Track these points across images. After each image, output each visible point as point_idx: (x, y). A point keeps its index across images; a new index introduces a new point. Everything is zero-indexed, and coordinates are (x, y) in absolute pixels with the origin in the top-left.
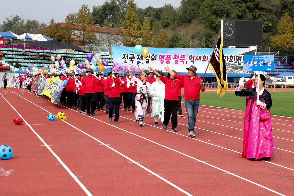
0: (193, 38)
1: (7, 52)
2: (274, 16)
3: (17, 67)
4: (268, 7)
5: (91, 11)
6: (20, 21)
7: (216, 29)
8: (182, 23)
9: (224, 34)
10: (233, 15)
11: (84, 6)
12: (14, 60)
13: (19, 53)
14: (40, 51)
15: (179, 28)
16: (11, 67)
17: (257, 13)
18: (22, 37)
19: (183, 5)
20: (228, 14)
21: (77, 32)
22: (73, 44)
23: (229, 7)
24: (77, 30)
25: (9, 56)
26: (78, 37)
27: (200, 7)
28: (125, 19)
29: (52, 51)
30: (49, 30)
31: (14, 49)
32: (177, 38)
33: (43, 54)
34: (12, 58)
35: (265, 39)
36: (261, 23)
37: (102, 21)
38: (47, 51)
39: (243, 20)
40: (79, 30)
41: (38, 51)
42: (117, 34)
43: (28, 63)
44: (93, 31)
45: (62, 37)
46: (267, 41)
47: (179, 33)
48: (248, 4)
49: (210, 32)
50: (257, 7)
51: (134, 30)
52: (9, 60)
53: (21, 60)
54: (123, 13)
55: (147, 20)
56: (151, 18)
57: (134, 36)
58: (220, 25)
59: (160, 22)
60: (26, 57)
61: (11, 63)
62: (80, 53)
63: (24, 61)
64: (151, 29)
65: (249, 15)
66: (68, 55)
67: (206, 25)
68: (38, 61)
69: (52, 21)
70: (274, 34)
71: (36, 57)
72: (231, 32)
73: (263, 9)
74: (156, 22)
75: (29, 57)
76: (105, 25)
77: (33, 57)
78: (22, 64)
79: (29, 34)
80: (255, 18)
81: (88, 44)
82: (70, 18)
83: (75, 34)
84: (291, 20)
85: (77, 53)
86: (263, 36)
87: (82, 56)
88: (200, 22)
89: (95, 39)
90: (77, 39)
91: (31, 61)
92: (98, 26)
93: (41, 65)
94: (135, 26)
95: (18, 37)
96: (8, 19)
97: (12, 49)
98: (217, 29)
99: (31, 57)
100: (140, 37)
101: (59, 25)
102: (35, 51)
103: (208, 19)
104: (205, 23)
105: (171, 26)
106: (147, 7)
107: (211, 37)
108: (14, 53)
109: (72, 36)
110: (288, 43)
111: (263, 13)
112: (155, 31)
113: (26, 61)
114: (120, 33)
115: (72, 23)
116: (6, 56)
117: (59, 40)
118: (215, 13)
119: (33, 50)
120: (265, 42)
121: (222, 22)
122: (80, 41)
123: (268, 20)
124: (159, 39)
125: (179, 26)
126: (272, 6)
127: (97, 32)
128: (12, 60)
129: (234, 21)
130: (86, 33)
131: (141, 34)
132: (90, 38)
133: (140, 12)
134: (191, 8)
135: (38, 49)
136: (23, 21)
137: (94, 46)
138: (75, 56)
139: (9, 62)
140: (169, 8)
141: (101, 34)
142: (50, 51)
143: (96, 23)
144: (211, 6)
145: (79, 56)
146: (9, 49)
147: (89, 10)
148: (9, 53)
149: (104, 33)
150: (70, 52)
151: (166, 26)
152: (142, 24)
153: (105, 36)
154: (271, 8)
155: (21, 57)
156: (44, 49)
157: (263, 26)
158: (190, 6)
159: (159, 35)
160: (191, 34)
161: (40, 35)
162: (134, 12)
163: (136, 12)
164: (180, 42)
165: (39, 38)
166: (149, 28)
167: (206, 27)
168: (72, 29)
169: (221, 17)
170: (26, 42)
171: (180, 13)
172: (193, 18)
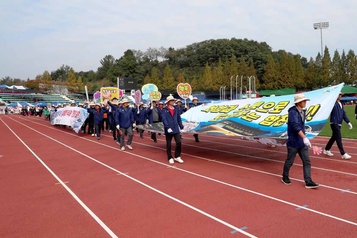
0: (104, 86)
1: (2, 96)
2: (142, 76)
3: (9, 103)
4: (139, 72)
5: (50, 74)
6: (10, 79)
7: (115, 82)
8: (98, 79)
9: (119, 84)
10: (123, 75)
11: (46, 71)
12: (7, 100)
13: (10, 96)
14: (22, 94)
15: (97, 82)
16: (5, 103)
17: (134, 74)
18: (12, 87)
19: (98, 70)
20: (121, 75)
21: (42, 84)
22: (41, 90)
23: (121, 72)
24: (42, 83)
25: (4, 98)
26: (43, 87)
27: (107, 71)
30: (27, 84)
31: (7, 94)
32: (96, 86)
33: (23, 96)
34: (6, 99)
36: (136, 79)
37: (56, 79)
38: (26, 94)
39: (127, 78)
40: (43, 83)
41: (20, 94)
42: (64, 85)
43: (15, 101)
44: (51, 84)
45: (34, 87)
47: (97, 84)
48: (130, 70)
49: (112, 83)
50: (134, 72)
51: (73, 83)
52: (4, 100)
53: (11, 100)
54: (68, 74)
55: (80, 78)
56: (82, 77)
57: (73, 86)
58: (117, 80)
59: (87, 79)
60: (14, 98)
61: (5, 101)
62: (44, 95)
63: (13, 100)
64: (82, 82)
65: (131, 76)
66: (37, 96)
68: (21, 100)
69: (28, 79)
72: (122, 83)
73: (137, 73)
74: (85, 79)
75: (15, 98)
76: (58, 81)
77: (18, 98)
78: (11, 102)
79: (15, 86)
80: (134, 77)
81: (48, 90)
82: (38, 77)
83: (41, 85)
84: (150, 78)
85: (42, 95)
86: (138, 85)
87: (45, 96)
88: (107, 79)
89: (53, 88)
90: (42, 88)
91: (17, 100)
92: (54, 81)
93: (22, 101)
94: (74, 81)
95: (9, 87)
96: (3, 79)
97: (5, 94)
99: (16, 98)
100: (77, 86)
101: (32, 81)
102: (19, 94)
103: (111, 77)
104: (110, 79)
105: (93, 81)
106: (80, 71)
108: (7, 96)
109: (40, 87)
111: (137, 74)
112: (84, 83)
113: (14, 100)
114: (66, 84)
115: (39, 80)
116: (2, 98)
118: (115, 74)
121: (118, 78)
122: (44, 89)
123: (140, 78)
125: (97, 80)
126: (141, 71)
127: (53, 84)
128: (5, 100)
129: (124, 78)
130: (47, 84)
132: (50, 87)
133: (76, 74)
134: (103, 72)
135: (21, 93)
136: (12, 79)
138: (41, 96)
139: (4, 101)
140: (92, 72)
141: (55, 85)
142: (27, 94)
143: (53, 79)
144: (112, 71)
146: (4, 94)
147: (49, 73)
148: (4, 96)
149: (57, 84)
150: (39, 95)
151: (90, 81)
152: (78, 80)
153: (57, 86)
154: (141, 72)
155: (11, 98)
156: (24, 93)
157: (138, 80)
158: (102, 71)
161: (22, 86)
163: (74, 74)
164: (98, 88)
165: (21, 88)
167: (110, 81)
168: (39, 83)
169: (118, 76)
170: (13, 90)
171: (97, 74)
172: (104, 77)
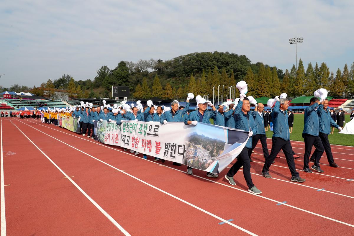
0: (100, 94)
1: (12, 101)
2: (134, 85)
3: (17, 107)
4: (131, 81)
5: (53, 82)
6: (19, 87)
8: (95, 87)
9: (113, 92)
10: (117, 84)
11: (50, 80)
12: (16, 104)
13: (18, 101)
15: (94, 90)
16: (14, 108)
17: (127, 83)
18: (20, 94)
19: (95, 80)
20: (115, 84)
21: (46, 91)
22: (45, 97)
23: (115, 81)
25: (13, 103)
26: (47, 93)
27: (103, 80)
28: (69, 85)
29: (34, 100)
30: (33, 91)
32: (93, 94)
33: (30, 101)
35: (130, 94)
36: (128, 88)
37: (58, 86)
38: (32, 100)
39: (121, 86)
40: (47, 90)
41: (27, 100)
42: (65, 92)
43: (23, 105)
44: (54, 91)
45: (39, 94)
46: (131, 95)
47: (94, 91)
48: (123, 80)
49: (107, 91)
50: (127, 81)
51: (73, 90)
52: (14, 104)
53: (20, 105)
54: (68, 83)
55: (79, 86)
56: (81, 85)
57: (73, 93)
58: (112, 88)
59: (85, 87)
61: (14, 106)
62: (48, 100)
63: (21, 105)
64: (81, 90)
65: (124, 84)
66: (42, 102)
67: (106, 88)
68: (28, 105)
69: (34, 87)
70: (134, 92)
71: (26, 103)
72: (116, 91)
73: (129, 82)
75: (23, 103)
76: (60, 88)
77: (25, 103)
79: (23, 93)
80: (126, 85)
81: (51, 96)
82: (43, 85)
83: (45, 92)
84: (140, 87)
85: (46, 101)
88: (103, 87)
89: (55, 94)
90: (46, 95)
91: (24, 105)
92: (56, 89)
94: (74, 88)
95: (18, 94)
96: (13, 86)
97: (15, 100)
98: (110, 90)
99: (24, 103)
100: (76, 93)
101: (38, 88)
102: (26, 100)
103: (106, 86)
105: (90, 89)
106: (79, 80)
107: (108, 93)
108: (16, 101)
109: (44, 93)
110: (140, 96)
111: (129, 83)
112: (83, 91)
114: (67, 92)
115: (44, 87)
117: (38, 95)
118: (109, 83)
119: (25, 100)
121: (113, 87)
122: (48, 95)
123: (132, 86)
125: (94, 89)
127: (56, 91)
129: (117, 86)
130: (51, 92)
131: (77, 92)
132: (53, 94)
133: (76, 83)
135: (28, 99)
137: (54, 98)
138: (45, 102)
139: (13, 105)
140: (89, 81)
141: (58, 92)
142: (33, 100)
143: (56, 87)
144: (107, 80)
145: (48, 102)
146: (13, 99)
147: (52, 82)
149: (59, 92)
151: (88, 89)
152: (77, 88)
153: (60, 93)
154: (133, 82)
155: (19, 103)
156: (31, 99)
157: (130, 89)
158: (98, 80)
159: (85, 93)
160: (99, 92)
161: (29, 93)
162: (73, 83)
163: (74, 82)
164: (94, 95)
165: (28, 94)
166: (80, 89)
167: (106, 89)
168: (44, 90)
169: (112, 85)
170: (21, 96)
171: (94, 83)
172: (100, 85)
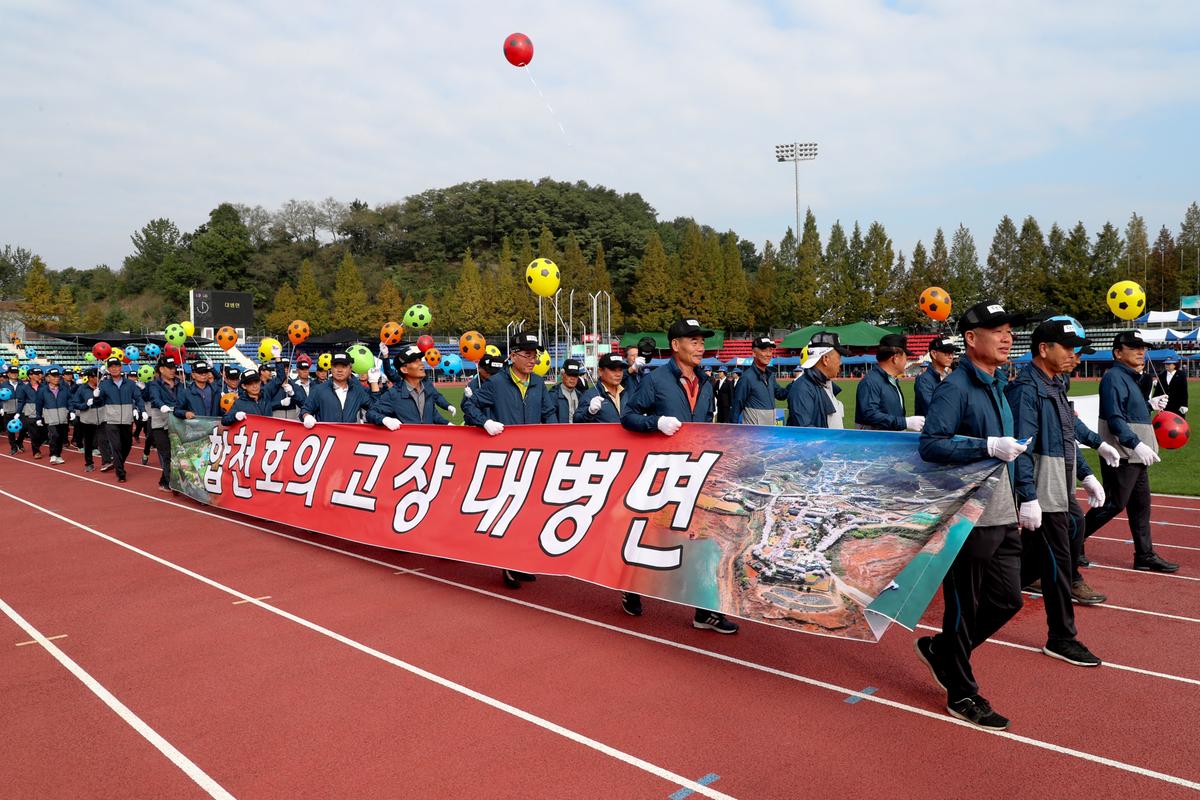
0: (145, 315)
2: (269, 286)
4: (259, 273)
7: (181, 303)
8: (127, 293)
9: (195, 310)
10: (208, 283)
15: (122, 302)
17: (244, 281)
19: (127, 267)
20: (200, 282)
23: (201, 272)
27: (154, 270)
28: (25, 286)
32: (118, 316)
35: (256, 318)
36: (249, 295)
39: (220, 291)
42: (12, 310)
46: (260, 321)
47: (122, 308)
48: (230, 268)
49: (173, 307)
50: (243, 272)
51: (43, 303)
54: (23, 277)
55: (66, 288)
56: (73, 286)
57: (43, 313)
58: (188, 297)
59: (88, 292)
64: (74, 302)
65: (232, 284)
67: (166, 297)
70: (270, 311)
72: (205, 308)
73: (251, 276)
74: (82, 291)
80: (241, 288)
84: (292, 293)
86: (255, 314)
88: (156, 293)
94: (46, 297)
98: (184, 303)
100: (55, 315)
103: (169, 288)
104: (164, 294)
105: (108, 298)
106: (66, 268)
107: (174, 315)
111: (252, 281)
112: (80, 305)
114: (19, 308)
118: (180, 280)
120: (258, 322)
121: (191, 292)
123: (261, 292)
124: (88, 318)
125: (122, 298)
126: (265, 272)
129: (210, 292)
131: (56, 310)
133: (53, 275)
134: (141, 271)
140: (104, 271)
144: (172, 270)
151: (100, 298)
152: (58, 295)
154: (265, 275)
157: (254, 299)
158: (138, 268)
159: (87, 312)
160: (142, 310)
162: (42, 277)
163: (46, 276)
164: (125, 322)
166: (71, 300)
167: (166, 300)
169: (190, 286)
171: (123, 279)
172: (144, 286)
